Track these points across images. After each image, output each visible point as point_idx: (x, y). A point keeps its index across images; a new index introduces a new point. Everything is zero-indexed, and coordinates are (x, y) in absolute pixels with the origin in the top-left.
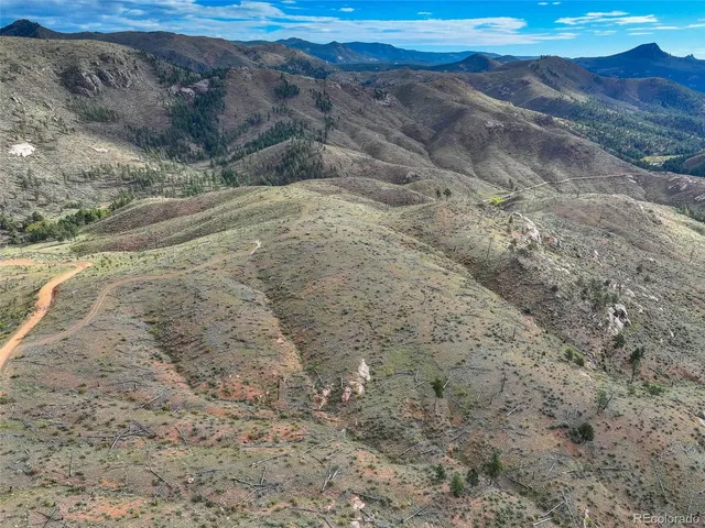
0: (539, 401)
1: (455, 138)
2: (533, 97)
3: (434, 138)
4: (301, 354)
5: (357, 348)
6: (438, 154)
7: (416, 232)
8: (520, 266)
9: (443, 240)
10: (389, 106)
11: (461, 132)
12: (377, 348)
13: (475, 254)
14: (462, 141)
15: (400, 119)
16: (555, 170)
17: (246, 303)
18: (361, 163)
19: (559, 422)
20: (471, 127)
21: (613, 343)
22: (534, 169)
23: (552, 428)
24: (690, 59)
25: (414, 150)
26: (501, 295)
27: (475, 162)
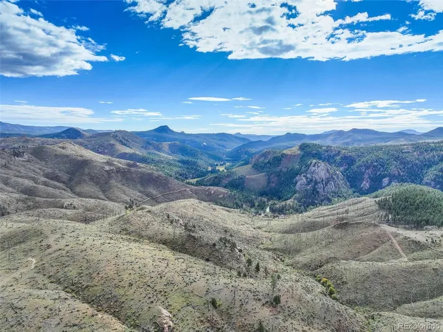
0: (251, 295)
1: (86, 178)
2: (119, 152)
3: (70, 180)
4: (119, 319)
5: (152, 302)
6: (78, 189)
7: (125, 232)
8: (194, 237)
9: (144, 233)
10: (28, 161)
11: (89, 174)
12: (163, 299)
13: (165, 237)
14: (92, 179)
15: (40, 169)
16: (152, 191)
17: (57, 301)
18: (24, 201)
19: (264, 301)
20: (96, 171)
21: (247, 265)
22: (140, 192)
23: (263, 305)
24: (182, 133)
25: (59, 188)
26: (191, 255)
27: (104, 191)
